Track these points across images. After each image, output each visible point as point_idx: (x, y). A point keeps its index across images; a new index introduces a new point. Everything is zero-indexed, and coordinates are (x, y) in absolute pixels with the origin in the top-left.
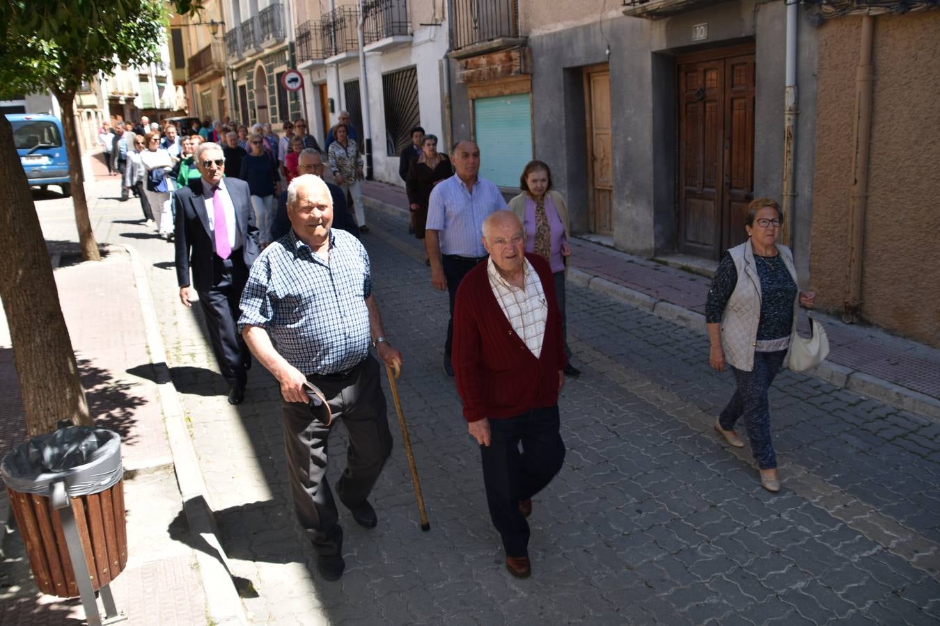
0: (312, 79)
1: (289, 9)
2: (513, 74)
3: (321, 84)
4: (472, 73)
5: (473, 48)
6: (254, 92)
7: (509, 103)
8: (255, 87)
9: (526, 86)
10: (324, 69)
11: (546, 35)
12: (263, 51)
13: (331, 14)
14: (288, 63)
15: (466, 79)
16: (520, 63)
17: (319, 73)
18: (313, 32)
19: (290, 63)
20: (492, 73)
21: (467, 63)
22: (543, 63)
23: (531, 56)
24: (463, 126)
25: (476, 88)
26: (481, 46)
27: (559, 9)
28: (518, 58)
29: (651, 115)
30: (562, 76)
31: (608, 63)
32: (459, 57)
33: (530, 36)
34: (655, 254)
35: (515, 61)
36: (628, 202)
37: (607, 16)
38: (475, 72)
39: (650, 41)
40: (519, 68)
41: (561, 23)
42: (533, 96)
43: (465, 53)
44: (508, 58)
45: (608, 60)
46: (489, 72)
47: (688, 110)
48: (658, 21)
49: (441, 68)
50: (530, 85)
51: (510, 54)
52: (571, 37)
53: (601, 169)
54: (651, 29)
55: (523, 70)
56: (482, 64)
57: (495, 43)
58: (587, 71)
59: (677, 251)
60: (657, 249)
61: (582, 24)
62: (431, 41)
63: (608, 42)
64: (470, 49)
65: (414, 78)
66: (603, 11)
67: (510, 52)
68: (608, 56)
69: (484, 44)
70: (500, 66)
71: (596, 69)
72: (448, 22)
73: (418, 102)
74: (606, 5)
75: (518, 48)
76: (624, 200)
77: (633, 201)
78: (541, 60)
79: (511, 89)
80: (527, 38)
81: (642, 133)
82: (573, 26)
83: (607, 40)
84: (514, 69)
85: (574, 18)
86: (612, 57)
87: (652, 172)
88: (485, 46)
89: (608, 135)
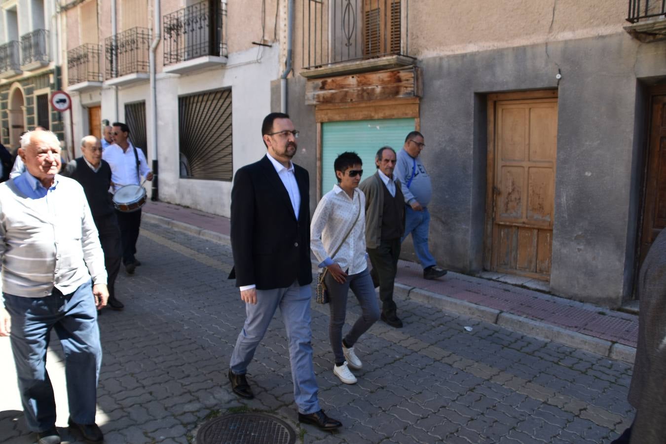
0: (81, 101)
1: (57, 35)
2: (401, 96)
3: (89, 106)
4: (333, 94)
5: (343, 67)
6: (8, 112)
7: (378, 127)
8: (10, 107)
9: (412, 110)
10: (99, 91)
11: (448, 57)
12: (21, 73)
13: (114, 38)
14: (52, 86)
15: (321, 100)
16: (414, 82)
17: (90, 95)
18: (90, 55)
19: (56, 86)
20: (365, 95)
21: (324, 84)
22: (438, 86)
23: (423, 79)
24: (304, 150)
25: (329, 111)
26: (359, 64)
27: (471, 29)
28: (411, 79)
29: (631, 149)
30: (472, 101)
31: (556, 89)
32: (316, 75)
33: (420, 57)
34: (622, 303)
35: (406, 82)
36: (578, 244)
37: (555, 38)
38: (336, 93)
39: (634, 66)
40: (412, 89)
41: (475, 44)
42: (420, 122)
43: (329, 71)
44: (395, 78)
45: (556, 86)
46: (360, 93)
47: (662, 145)
48: (653, 44)
49: (275, 90)
50: (417, 109)
51: (398, 74)
52: (492, 59)
53: (507, 203)
54: (638, 52)
55: (415, 91)
56: (349, 85)
57: (383, 60)
58: (495, 99)
59: (634, 298)
60: (623, 297)
61: (510, 45)
62: (256, 63)
63: (558, 66)
64: (339, 67)
65: (226, 100)
66: (550, 32)
67: (399, 72)
68: (557, 81)
69: (363, 62)
70: (379, 87)
71: (511, 96)
72: (285, 43)
73: (231, 125)
74: (555, 26)
75: (412, 68)
76: (572, 241)
77: (588, 243)
78: (437, 83)
79: (385, 114)
80: (415, 59)
81: (613, 168)
82: (496, 48)
83: (556, 64)
84: (403, 91)
85: (496, 39)
86: (563, 82)
87: (627, 213)
88: (366, 63)
89: (521, 168)
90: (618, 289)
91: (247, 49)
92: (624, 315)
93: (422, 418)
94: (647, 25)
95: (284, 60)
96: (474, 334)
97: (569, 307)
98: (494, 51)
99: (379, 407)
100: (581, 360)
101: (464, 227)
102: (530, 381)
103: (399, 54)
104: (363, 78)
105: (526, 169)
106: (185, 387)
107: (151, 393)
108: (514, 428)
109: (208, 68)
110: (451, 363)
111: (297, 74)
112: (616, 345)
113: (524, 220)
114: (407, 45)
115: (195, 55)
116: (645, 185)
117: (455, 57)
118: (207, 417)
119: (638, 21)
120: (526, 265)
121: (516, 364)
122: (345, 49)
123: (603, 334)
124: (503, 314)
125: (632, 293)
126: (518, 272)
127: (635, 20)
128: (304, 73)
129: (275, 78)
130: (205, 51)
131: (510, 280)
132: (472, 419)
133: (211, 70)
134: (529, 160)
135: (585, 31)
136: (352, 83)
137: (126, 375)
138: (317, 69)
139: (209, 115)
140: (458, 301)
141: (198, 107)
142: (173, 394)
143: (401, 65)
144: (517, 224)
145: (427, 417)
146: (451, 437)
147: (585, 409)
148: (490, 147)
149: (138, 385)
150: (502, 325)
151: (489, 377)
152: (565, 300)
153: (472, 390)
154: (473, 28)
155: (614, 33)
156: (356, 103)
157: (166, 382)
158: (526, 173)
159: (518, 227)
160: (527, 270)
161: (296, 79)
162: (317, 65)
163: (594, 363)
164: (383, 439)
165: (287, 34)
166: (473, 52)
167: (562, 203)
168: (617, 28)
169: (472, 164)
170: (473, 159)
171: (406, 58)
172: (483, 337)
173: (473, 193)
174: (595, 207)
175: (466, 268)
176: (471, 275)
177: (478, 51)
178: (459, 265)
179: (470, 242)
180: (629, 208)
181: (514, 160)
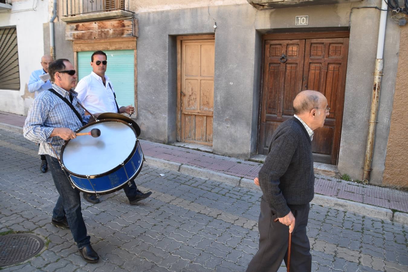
2: (125, 36)
4: (83, 33)
5: (89, 16)
7: (112, 55)
9: (132, 45)
11: (153, 12)
15: (76, 37)
16: (133, 27)
20: (103, 34)
21: (77, 26)
22: (148, 30)
23: (138, 25)
25: (81, 44)
26: (98, 15)
28: (131, 25)
29: (253, 69)
30: (167, 40)
31: (214, 34)
32: (71, 21)
33: (137, 12)
34: (251, 156)
35: (128, 27)
36: (227, 124)
37: (213, 4)
38: (85, 33)
39: (254, 23)
40: (131, 32)
41: (169, 5)
42: (137, 52)
43: (80, 19)
44: (121, 24)
45: (214, 32)
46: (100, 33)
47: (270, 68)
48: (263, 11)
49: (46, 29)
50: (135, 44)
51: (123, 22)
52: (179, 15)
53: (189, 101)
54: (256, 15)
55: (133, 34)
56: (93, 28)
57: (113, 13)
58: (181, 39)
59: (257, 153)
60: (251, 153)
61: (189, 7)
62: (32, 10)
64: (86, 16)
65: (13, 35)
67: (123, 21)
68: (214, 29)
70: (112, 30)
71: (190, 38)
73: (17, 52)
75: (131, 19)
76: (223, 122)
77: (232, 123)
78: (147, 28)
79: (116, 47)
80: (134, 13)
81: (244, 80)
82: (181, 8)
83: (214, 19)
84: (126, 33)
85: (181, 3)
86: (218, 30)
87: (252, 106)
88: (102, 14)
89: (197, 80)
90: (248, 148)
92: (251, 163)
93: (125, 227)
95: (52, 9)
96: (165, 178)
97: (222, 160)
98: (180, 10)
99: (100, 223)
100: (224, 188)
101: (163, 115)
102: (193, 202)
103: (123, 9)
104: (102, 24)
105: (199, 81)
108: (178, 228)
111: (60, 21)
112: (243, 179)
113: (199, 111)
114: (128, 3)
116: (262, 90)
117: (157, 12)
120: (201, 137)
121: (187, 193)
122: (90, 4)
123: (237, 173)
124: (183, 166)
125: (257, 151)
126: (196, 142)
128: (64, 19)
129: (46, 22)
131: (191, 146)
132: (155, 225)
134: (201, 76)
136: (94, 27)
138: (72, 17)
140: (157, 160)
143: (125, 16)
144: (195, 114)
145: (128, 226)
146: (140, 236)
147: (220, 214)
148: (179, 68)
150: (182, 172)
151: (170, 201)
152: (221, 156)
153: (158, 209)
155: (244, 3)
156: (98, 40)
158: (199, 84)
159: (195, 115)
160: (201, 140)
161: (59, 23)
162: (73, 13)
163: (231, 190)
164: (99, 241)
166: (167, 10)
167: (218, 100)
168: (246, 1)
169: (167, 78)
170: (168, 75)
171: (128, 12)
172: (170, 179)
173: (168, 95)
174: (235, 102)
175: (166, 140)
176: (169, 144)
177: (170, 10)
178: (162, 139)
179: (167, 124)
180: (253, 103)
181: (193, 76)
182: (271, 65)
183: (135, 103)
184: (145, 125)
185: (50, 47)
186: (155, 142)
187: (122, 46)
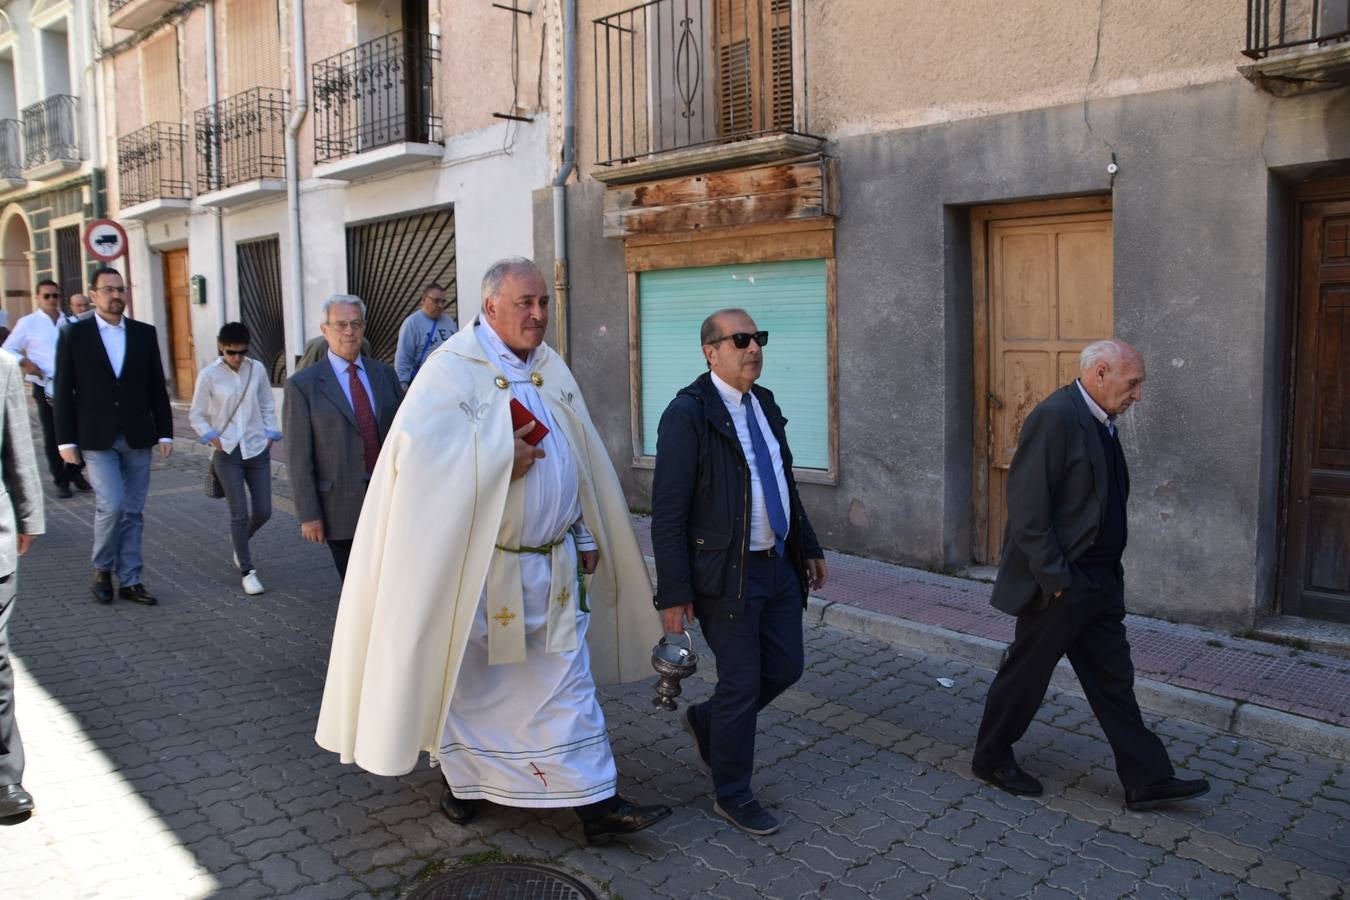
0: (147, 239)
1: (96, 105)
2: (796, 215)
3: (165, 249)
4: (659, 215)
5: (678, 159)
7: (752, 279)
9: (819, 243)
10: (184, 218)
11: (890, 134)
12: (24, 185)
13: (212, 109)
14: (88, 210)
15: (636, 227)
16: (822, 185)
17: (166, 226)
18: (165, 145)
19: (95, 210)
20: (724, 214)
21: (641, 193)
22: (873, 194)
23: (839, 179)
24: (603, 328)
25: (651, 248)
26: (709, 153)
27: (934, 77)
28: (817, 180)
29: (1263, 310)
30: (940, 222)
31: (1109, 193)
32: (623, 178)
33: (833, 137)
34: (1255, 621)
35: (806, 187)
36: (1162, 504)
37: (1102, 91)
38: (666, 212)
39: (1262, 144)
40: (819, 201)
41: (942, 108)
42: (836, 265)
43: (650, 169)
44: (783, 180)
45: (1109, 187)
46: (714, 210)
47: (1324, 301)
48: (1298, 100)
49: (541, 207)
50: (831, 242)
51: (789, 172)
52: (978, 137)
54: (1268, 116)
55: (825, 206)
56: (692, 195)
57: (759, 144)
58: (987, 216)
59: (1278, 611)
60: (1257, 611)
61: (1014, 109)
62: (501, 154)
63: (1111, 147)
64: (670, 160)
65: (444, 231)
66: (1092, 80)
67: (791, 168)
68: (1109, 178)
69: (719, 148)
70: (753, 198)
71: (1018, 211)
72: (560, 114)
73: (454, 280)
74: (1102, 68)
75: (817, 159)
76: (1149, 498)
77: (1183, 502)
78: (869, 188)
79: (765, 252)
80: (823, 140)
81: (1227, 350)
82: (985, 114)
83: (1107, 144)
84: (801, 205)
85: (985, 97)
86: (1123, 180)
87: (1259, 439)
88: (723, 151)
89: (1044, 355)
90: (1245, 592)
91: (483, 128)
92: (1260, 646)
93: (857, 866)
94: (1285, 62)
95: (559, 147)
96: (958, 692)
98: (981, 119)
99: (770, 846)
101: (930, 475)
102: (1072, 786)
103: (790, 131)
104: (719, 181)
105: (1053, 356)
106: (374, 816)
107: (304, 830)
108: (1043, 881)
109: (407, 167)
110: (912, 753)
111: (586, 175)
112: (1245, 708)
114: (806, 111)
115: (377, 142)
116: (1292, 382)
117: (904, 133)
118: (421, 874)
119: (1266, 56)
121: (1044, 751)
122: (682, 123)
123: (1220, 685)
125: (1275, 602)
127: (1261, 54)
128: (599, 173)
129: (540, 184)
130: (398, 132)
132: (958, 866)
133: (413, 171)
134: (1059, 338)
135: (1162, 77)
136: (696, 192)
137: (252, 794)
138: (625, 165)
139: (408, 261)
140: (923, 628)
141: (386, 246)
142: (349, 831)
143: (794, 153)
145: (865, 864)
147: (1186, 839)
148: (979, 314)
149: (277, 813)
153: (955, 806)
154: (938, 76)
155: (1220, 78)
156: (706, 231)
157: (336, 805)
158: (1053, 364)
161: (583, 186)
162: (625, 156)
163: (1202, 745)
165: (562, 95)
166: (939, 124)
167: (1128, 423)
168: (1226, 69)
169: (944, 348)
170: (946, 339)
171: (805, 138)
172: (976, 698)
173: (947, 407)
174: (1193, 429)
175: (938, 560)
176: (949, 574)
177: (949, 122)
178: (924, 554)
179: (942, 505)
180: (1263, 430)
181: (1029, 339)
182: (1329, 291)
183: (830, 432)
184: (864, 507)
185: (553, 259)
186: (900, 565)
187: (785, 248)
